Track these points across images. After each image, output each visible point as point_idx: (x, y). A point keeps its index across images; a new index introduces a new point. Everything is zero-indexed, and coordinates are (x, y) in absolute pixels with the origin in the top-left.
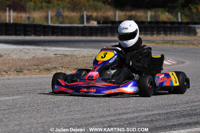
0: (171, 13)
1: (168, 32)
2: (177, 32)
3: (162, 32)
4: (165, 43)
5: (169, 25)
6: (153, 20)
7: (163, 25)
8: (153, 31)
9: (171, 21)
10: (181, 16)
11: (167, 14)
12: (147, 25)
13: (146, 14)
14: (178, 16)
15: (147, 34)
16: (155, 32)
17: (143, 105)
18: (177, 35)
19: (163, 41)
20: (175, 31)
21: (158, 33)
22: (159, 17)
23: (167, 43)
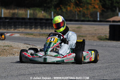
0: (46, 12)
1: (44, 27)
2: (51, 27)
3: (39, 27)
4: (41, 35)
5: (44, 21)
6: (32, 17)
7: (39, 21)
8: (32, 26)
9: (46, 18)
10: (54, 14)
11: (43, 12)
12: (27, 21)
13: (26, 12)
14: (51, 14)
15: (27, 28)
16: (33, 27)
18: (51, 29)
19: (39, 33)
20: (49, 26)
21: (36, 28)
22: (37, 15)
23: (42, 35)
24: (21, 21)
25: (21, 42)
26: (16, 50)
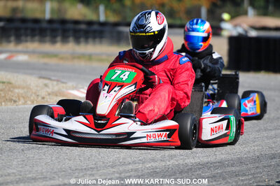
4: (75, 58)
5: (83, 27)
6: (55, 17)
7: (72, 26)
8: (55, 37)
12: (44, 25)
14: (99, 11)
15: (45, 42)
16: (59, 39)
17: (35, 169)
20: (94, 38)
22: (66, 11)
24: (30, 25)
25: (31, 74)
26: (21, 91)
